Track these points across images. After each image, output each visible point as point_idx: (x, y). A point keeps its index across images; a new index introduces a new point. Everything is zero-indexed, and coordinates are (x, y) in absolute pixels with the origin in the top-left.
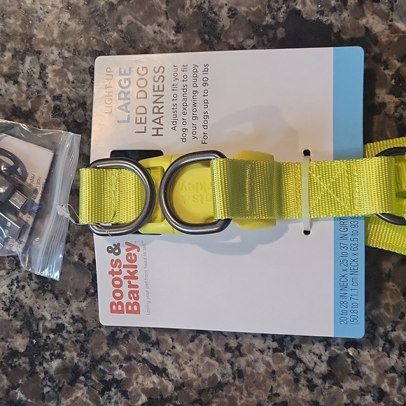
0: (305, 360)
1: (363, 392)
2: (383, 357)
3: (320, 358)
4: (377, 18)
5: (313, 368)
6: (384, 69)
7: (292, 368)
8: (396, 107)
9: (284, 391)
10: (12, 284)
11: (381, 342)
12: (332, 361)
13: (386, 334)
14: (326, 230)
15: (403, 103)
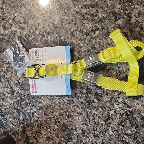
0: (65, 100)
1: (74, 106)
3: (67, 100)
4: (74, 40)
5: (66, 102)
6: (76, 49)
7: (63, 102)
9: (61, 106)
10: (17, 89)
11: (77, 97)
12: (69, 100)
13: (78, 95)
14: (64, 77)
15: (79, 55)
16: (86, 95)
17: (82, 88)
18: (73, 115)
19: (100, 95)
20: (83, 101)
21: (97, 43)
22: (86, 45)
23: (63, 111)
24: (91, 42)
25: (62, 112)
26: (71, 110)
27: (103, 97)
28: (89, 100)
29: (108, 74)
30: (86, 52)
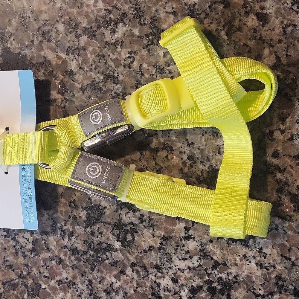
0: (20, 242)
1: (51, 259)
2: (60, 240)
3: (28, 241)
4: (50, 51)
5: (25, 246)
6: (55, 80)
7: (15, 246)
8: (62, 101)
9: (11, 259)
11: (59, 232)
12: (35, 242)
13: (61, 227)
14: (15, 172)
15: (65, 98)
16: (85, 228)
17: (73, 205)
18: (47, 286)
19: (128, 228)
20: (76, 245)
21: (122, 62)
22: (88, 67)
23: (16, 274)
24: (103, 60)
25: (13, 276)
26: (40, 273)
27: (140, 233)
28: (95, 242)
29: (156, 164)
30: (88, 92)
